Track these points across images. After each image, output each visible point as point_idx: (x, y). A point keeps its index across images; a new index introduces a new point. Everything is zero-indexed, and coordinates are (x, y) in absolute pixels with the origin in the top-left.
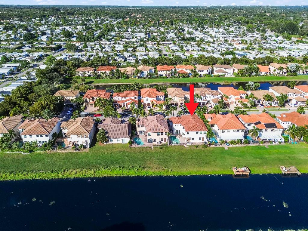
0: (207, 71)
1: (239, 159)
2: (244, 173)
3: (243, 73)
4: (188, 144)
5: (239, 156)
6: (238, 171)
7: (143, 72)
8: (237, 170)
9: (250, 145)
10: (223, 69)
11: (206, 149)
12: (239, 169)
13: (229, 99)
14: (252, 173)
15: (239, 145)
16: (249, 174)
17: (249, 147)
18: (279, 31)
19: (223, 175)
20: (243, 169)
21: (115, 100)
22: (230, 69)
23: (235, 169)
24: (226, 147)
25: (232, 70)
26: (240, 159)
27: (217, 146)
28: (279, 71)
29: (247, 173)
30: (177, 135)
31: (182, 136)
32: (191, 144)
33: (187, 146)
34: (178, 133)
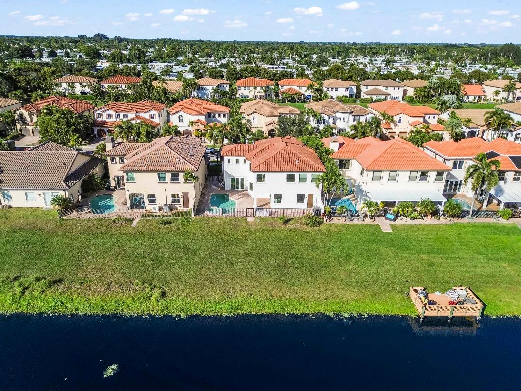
0: (345, 89)
1: (433, 261)
2: (459, 312)
3: (426, 94)
4: (259, 214)
5: (431, 252)
6: (433, 303)
7: (203, 88)
8: (426, 297)
9: (465, 220)
10: (380, 88)
11: (317, 228)
12: (435, 296)
13: (396, 124)
14: (493, 313)
15: (429, 221)
16: (477, 314)
17: (465, 227)
18: (486, 59)
19: (370, 316)
20: (451, 296)
21: (99, 119)
22: (397, 88)
23: (422, 296)
24: (385, 225)
25: (402, 89)
26: (436, 260)
27: (355, 221)
28: (505, 94)
29: (473, 311)
30: (234, 193)
31: (248, 195)
32: (268, 215)
33: (255, 219)
34: (239, 189)
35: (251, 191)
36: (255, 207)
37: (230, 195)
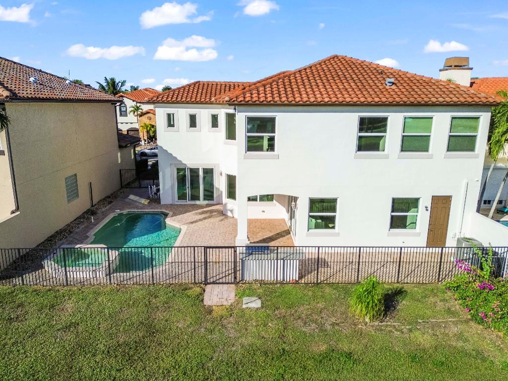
30: (178, 210)
31: (222, 213)
32: (292, 274)
33: (240, 296)
34: (198, 198)
35: (230, 201)
36: (242, 239)
37: (171, 213)
